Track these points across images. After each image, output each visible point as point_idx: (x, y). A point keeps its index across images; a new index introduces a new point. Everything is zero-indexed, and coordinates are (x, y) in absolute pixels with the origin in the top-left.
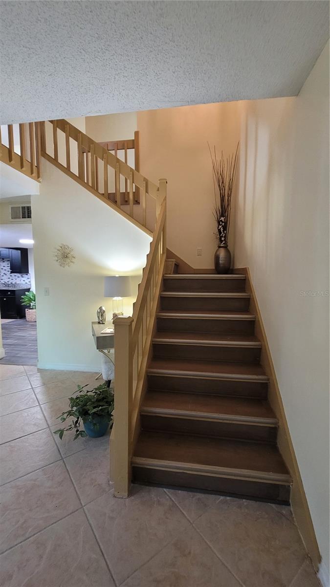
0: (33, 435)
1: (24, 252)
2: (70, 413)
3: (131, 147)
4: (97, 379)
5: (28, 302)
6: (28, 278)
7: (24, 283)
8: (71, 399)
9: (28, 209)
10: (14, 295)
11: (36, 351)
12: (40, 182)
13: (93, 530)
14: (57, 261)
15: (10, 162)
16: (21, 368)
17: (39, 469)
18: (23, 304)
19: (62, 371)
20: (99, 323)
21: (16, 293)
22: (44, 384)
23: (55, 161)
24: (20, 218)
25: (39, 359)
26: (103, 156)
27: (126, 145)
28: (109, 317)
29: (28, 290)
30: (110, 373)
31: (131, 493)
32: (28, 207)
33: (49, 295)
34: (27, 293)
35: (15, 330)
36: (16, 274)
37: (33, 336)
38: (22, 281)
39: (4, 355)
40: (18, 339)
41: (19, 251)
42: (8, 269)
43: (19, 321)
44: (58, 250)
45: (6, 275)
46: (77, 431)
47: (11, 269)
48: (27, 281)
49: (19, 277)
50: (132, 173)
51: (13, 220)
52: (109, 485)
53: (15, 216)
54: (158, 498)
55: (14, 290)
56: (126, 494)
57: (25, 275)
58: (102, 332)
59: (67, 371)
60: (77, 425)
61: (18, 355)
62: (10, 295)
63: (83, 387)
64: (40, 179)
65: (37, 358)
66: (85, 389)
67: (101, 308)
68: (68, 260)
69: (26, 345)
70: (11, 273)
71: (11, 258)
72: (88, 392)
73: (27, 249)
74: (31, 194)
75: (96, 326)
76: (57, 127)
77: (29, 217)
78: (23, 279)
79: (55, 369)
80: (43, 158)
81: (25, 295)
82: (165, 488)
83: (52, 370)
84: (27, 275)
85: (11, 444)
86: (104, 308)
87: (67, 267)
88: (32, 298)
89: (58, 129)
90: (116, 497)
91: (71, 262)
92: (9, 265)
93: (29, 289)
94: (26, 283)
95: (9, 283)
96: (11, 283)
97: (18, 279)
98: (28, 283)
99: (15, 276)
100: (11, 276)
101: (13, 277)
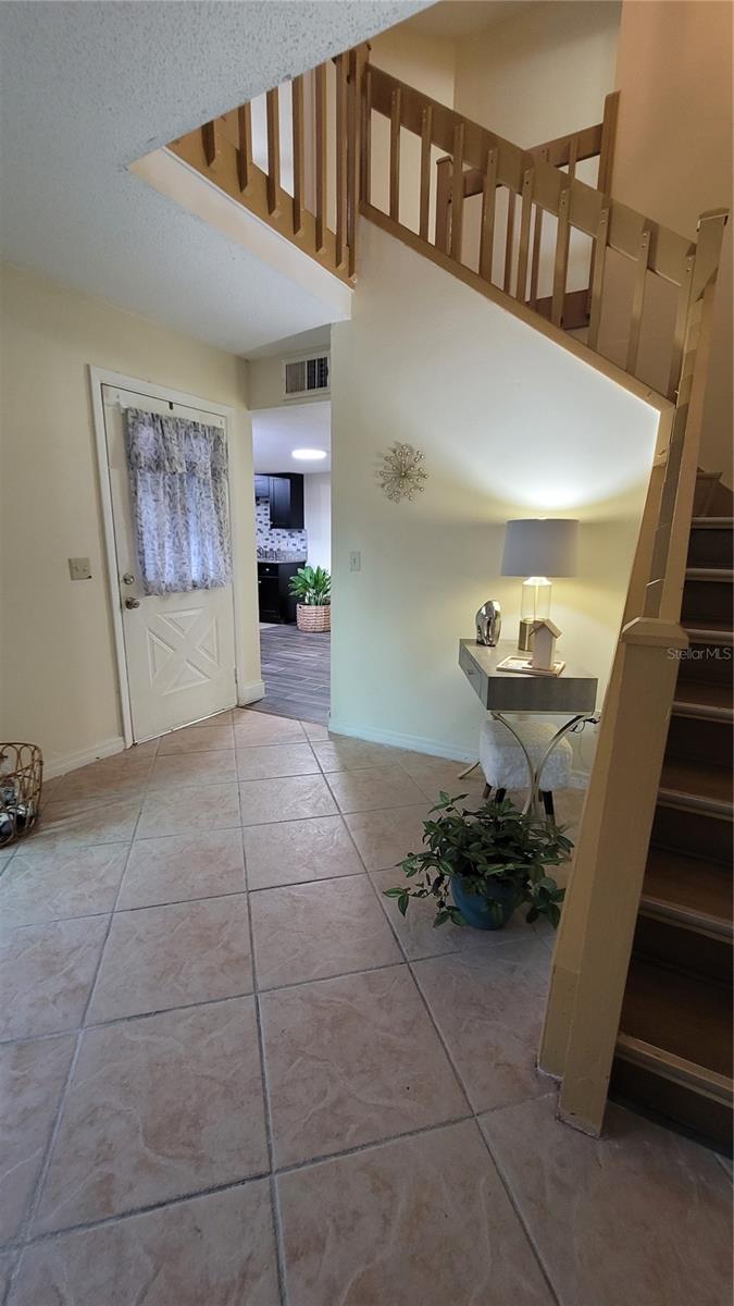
0: (334, 883)
1: (297, 481)
2: (427, 860)
3: (591, 152)
4: (461, 778)
5: (302, 590)
6: (302, 540)
7: (294, 549)
8: (430, 825)
9: (322, 366)
10: (276, 574)
11: (326, 693)
12: (352, 286)
13: (512, 1202)
14: (383, 486)
15: (295, 233)
16: (294, 725)
17: (357, 972)
18: (292, 594)
19: (380, 745)
20: (480, 643)
21: (281, 569)
22: (344, 768)
23: (390, 223)
24: (302, 389)
25: (332, 711)
26: (522, 176)
27: (573, 150)
28: (509, 630)
29: (302, 565)
30: (507, 771)
31: (610, 1129)
32: (321, 360)
33: (359, 570)
34: (300, 570)
35: (279, 646)
36: (278, 531)
37: (311, 662)
38: (290, 545)
39: (261, 694)
40: (286, 665)
41: (288, 481)
42: (266, 519)
43: (284, 628)
44: (386, 459)
45: (261, 532)
46: (442, 904)
47: (271, 520)
48: (300, 546)
49: (284, 537)
50: (606, 211)
51: (288, 396)
52: (537, 1076)
53: (293, 387)
54: (702, 1178)
55: (277, 564)
56: (598, 1128)
57: (296, 534)
58: (499, 666)
59: (391, 747)
60: (441, 889)
61: (288, 698)
62: (268, 574)
63: (453, 800)
64: (355, 279)
65: (329, 709)
66: (459, 806)
67: (489, 605)
68: (408, 484)
69: (301, 679)
70: (272, 527)
71: (271, 496)
72: (466, 813)
73: (302, 476)
74: (333, 321)
75: (473, 650)
76: (402, 122)
77: (323, 384)
78: (293, 541)
79: (366, 738)
80: (362, 218)
81: (296, 574)
82: (719, 1153)
83: (358, 739)
84: (300, 532)
85: (293, 893)
86: (497, 606)
87: (404, 500)
88: (309, 581)
89: (402, 128)
90: (563, 1121)
91: (416, 487)
92: (268, 512)
93: (304, 563)
94: (299, 550)
95: (268, 549)
96: (271, 550)
97: (284, 542)
98: (302, 550)
99: (278, 534)
100: (271, 535)
101: (275, 538)
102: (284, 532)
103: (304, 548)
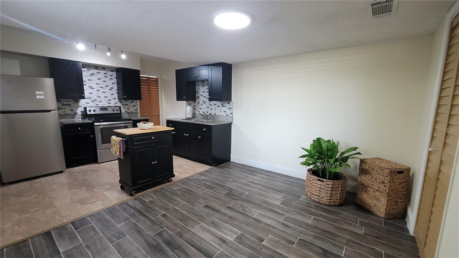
6: (230, 108)
7: (225, 115)
10: (211, 132)
36: (215, 102)
38: (222, 111)
41: (221, 69)
42: (207, 95)
45: (205, 103)
47: (209, 95)
48: (228, 112)
49: (219, 106)
57: (226, 104)
70: (210, 100)
71: (211, 80)
78: (224, 109)
84: (229, 103)
92: (208, 91)
93: (231, 124)
94: (227, 115)
95: (208, 114)
96: (210, 114)
97: (218, 109)
98: (230, 115)
99: (215, 105)
100: (210, 105)
101: (213, 107)
102: (218, 103)
103: (231, 114)
